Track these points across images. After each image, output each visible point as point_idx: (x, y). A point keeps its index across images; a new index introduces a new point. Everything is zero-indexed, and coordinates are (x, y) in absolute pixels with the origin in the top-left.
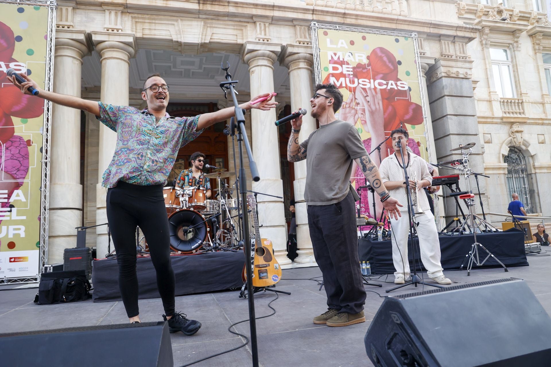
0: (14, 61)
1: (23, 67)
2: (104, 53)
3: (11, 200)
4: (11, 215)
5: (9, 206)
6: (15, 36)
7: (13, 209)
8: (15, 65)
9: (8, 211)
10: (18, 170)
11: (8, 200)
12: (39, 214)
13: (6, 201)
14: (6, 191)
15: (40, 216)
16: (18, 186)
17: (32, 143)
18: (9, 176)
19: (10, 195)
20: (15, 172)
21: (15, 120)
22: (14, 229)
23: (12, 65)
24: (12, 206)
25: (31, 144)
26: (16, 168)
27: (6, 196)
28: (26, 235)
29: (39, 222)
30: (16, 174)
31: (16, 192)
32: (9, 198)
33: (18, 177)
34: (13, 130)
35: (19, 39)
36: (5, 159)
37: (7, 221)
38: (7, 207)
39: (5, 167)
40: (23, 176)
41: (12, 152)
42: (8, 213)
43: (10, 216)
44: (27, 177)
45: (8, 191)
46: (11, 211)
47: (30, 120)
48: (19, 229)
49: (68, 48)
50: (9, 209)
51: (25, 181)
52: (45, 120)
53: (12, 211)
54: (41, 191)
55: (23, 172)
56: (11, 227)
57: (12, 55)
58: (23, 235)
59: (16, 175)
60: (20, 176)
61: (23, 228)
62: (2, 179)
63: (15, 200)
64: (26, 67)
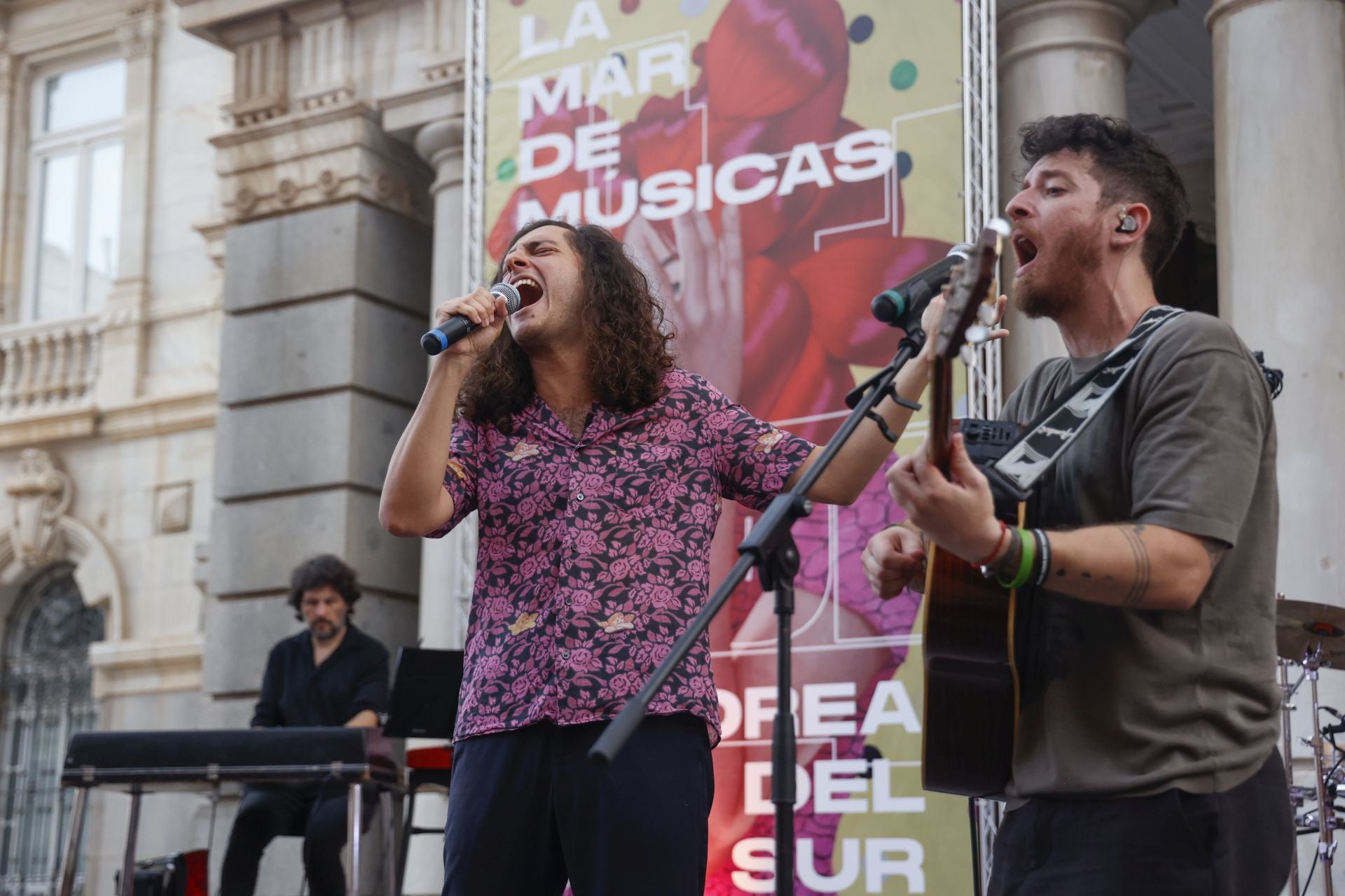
0: (852, 127)
1: (882, 145)
4: (870, 787)
5: (861, 751)
6: (849, 19)
7: (876, 764)
8: (858, 146)
9: (862, 776)
11: (859, 727)
13: (849, 729)
14: (849, 689)
18: (857, 622)
19: (863, 701)
22: (889, 856)
23: (844, 148)
24: (872, 754)
27: (850, 708)
28: (928, 883)
30: (878, 611)
31: (884, 689)
32: (859, 717)
33: (886, 625)
35: (863, 28)
36: (840, 547)
37: (857, 817)
39: (842, 585)
40: (906, 622)
41: (862, 520)
42: (860, 785)
43: (868, 796)
45: (858, 689)
46: (868, 775)
48: (902, 856)
50: (860, 765)
53: (876, 773)
56: (876, 846)
58: (917, 884)
59: (878, 618)
60: (894, 620)
61: (915, 850)
62: (832, 637)
63: (883, 729)
64: (890, 145)
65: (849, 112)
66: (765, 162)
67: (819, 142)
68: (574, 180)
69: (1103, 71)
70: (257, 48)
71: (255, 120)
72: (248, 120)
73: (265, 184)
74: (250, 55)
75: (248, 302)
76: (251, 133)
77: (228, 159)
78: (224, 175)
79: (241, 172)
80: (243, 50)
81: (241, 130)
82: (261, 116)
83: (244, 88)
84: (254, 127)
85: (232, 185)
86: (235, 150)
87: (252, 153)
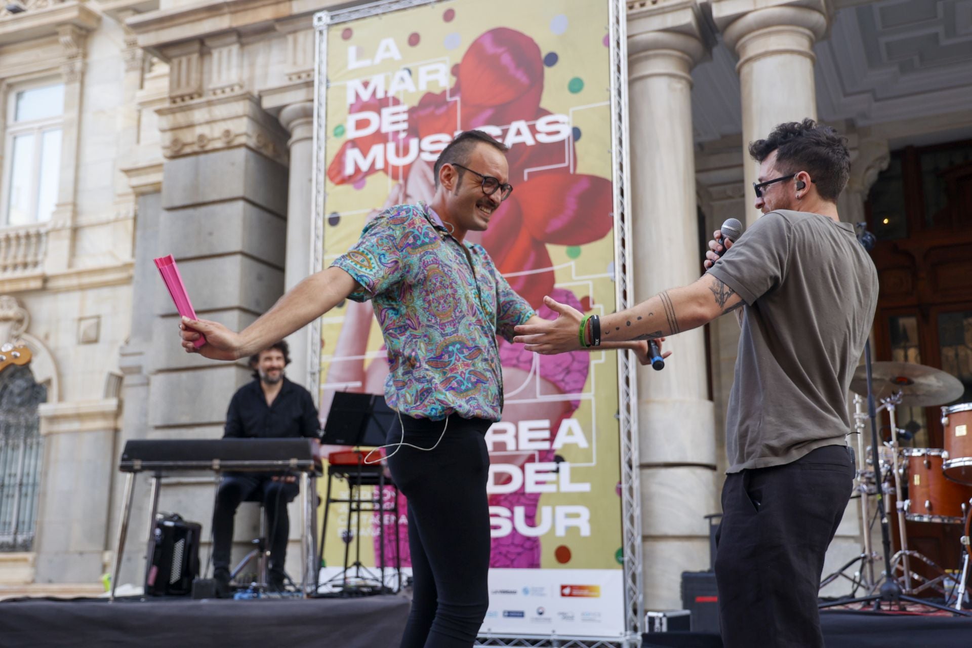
0: (546, 113)
1: (564, 123)
2: (743, 46)
3: (558, 445)
4: (558, 478)
5: (552, 458)
6: (544, 54)
7: (562, 465)
8: (549, 123)
9: (554, 472)
10: (568, 371)
11: (551, 445)
12: (618, 480)
13: (546, 446)
14: (546, 423)
15: (620, 483)
16: (569, 409)
17: (594, 303)
18: (550, 386)
19: (554, 431)
20: (560, 377)
21: (556, 252)
22: (568, 516)
23: (541, 124)
24: (559, 459)
25: (591, 306)
26: (564, 366)
27: (546, 434)
28: (592, 530)
29: (619, 499)
30: (563, 380)
31: (566, 424)
32: (552, 439)
33: (567, 388)
34: (551, 276)
35: (552, 59)
37: (550, 495)
38: (550, 461)
39: (542, 366)
40: (579, 386)
42: (552, 477)
43: (557, 482)
44: (586, 387)
45: (551, 423)
46: (557, 471)
47: (586, 249)
48: (577, 516)
49: (656, 56)
50: (552, 466)
51: (583, 396)
52: (618, 242)
53: (561, 470)
54: (619, 420)
55: (576, 376)
56: (561, 510)
57: (539, 99)
58: (585, 531)
59: (563, 384)
60: (572, 385)
61: (584, 512)
62: (536, 395)
63: (566, 446)
64: (569, 123)
65: (544, 104)
66: (495, 130)
67: (527, 120)
68: (380, 137)
69: (681, 90)
70: (184, 60)
71: (183, 100)
72: (178, 100)
73: (188, 136)
74: (180, 63)
75: (177, 203)
76: (181, 107)
77: (166, 122)
78: (163, 131)
79: (173, 129)
80: (175, 61)
81: (174, 106)
82: (187, 98)
83: (175, 82)
84: (182, 104)
85: (168, 138)
86: (170, 117)
87: (181, 118)
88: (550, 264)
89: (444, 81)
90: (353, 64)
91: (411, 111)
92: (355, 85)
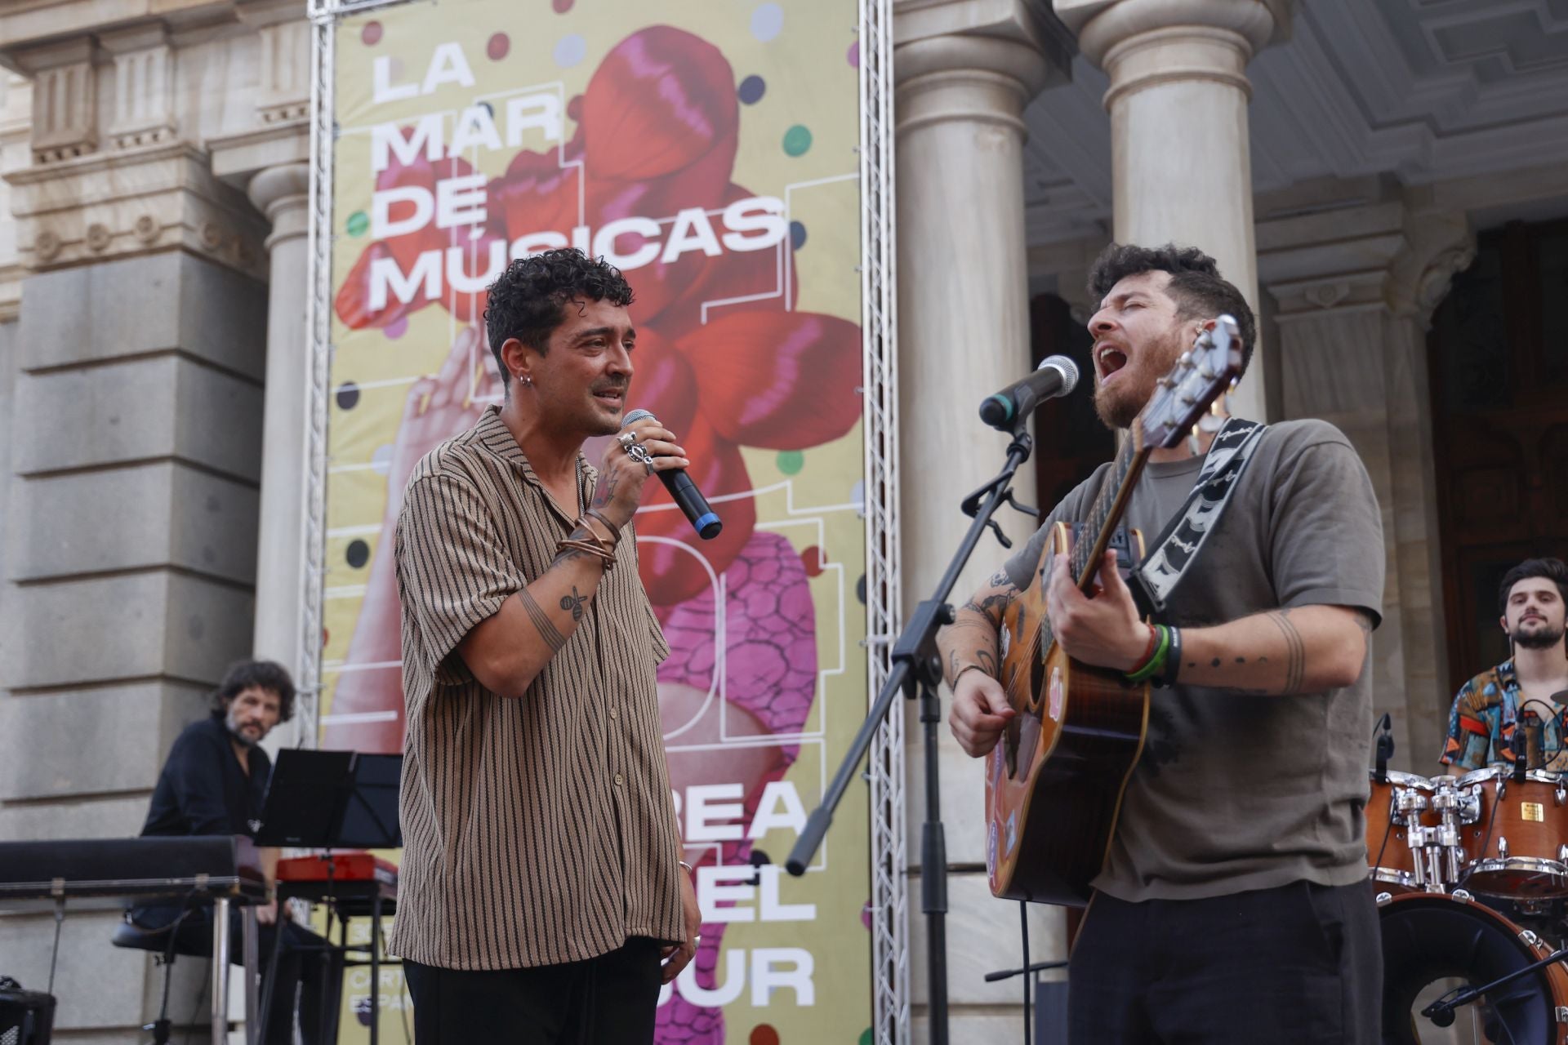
0: (742, 193)
1: (774, 214)
2: (1115, 63)
3: (757, 831)
4: (758, 895)
5: (748, 857)
6: (739, 79)
7: (765, 870)
8: (747, 214)
9: (748, 882)
10: (778, 690)
11: (746, 831)
12: (866, 898)
13: (735, 832)
14: (736, 790)
15: (870, 904)
16: (778, 763)
17: (825, 561)
18: (745, 719)
19: (751, 804)
20: (763, 702)
21: (757, 461)
22: (775, 967)
23: (733, 215)
24: (759, 859)
25: (821, 565)
26: (771, 679)
27: (737, 811)
28: (817, 995)
29: (867, 934)
30: (768, 708)
31: (773, 790)
32: (746, 821)
33: (776, 723)
34: (748, 509)
35: (754, 89)
36: (728, 639)
37: (742, 926)
38: (743, 862)
39: (729, 680)
40: (798, 719)
41: (751, 611)
42: (746, 892)
43: (755, 904)
44: (810, 721)
45: (745, 790)
46: (755, 881)
47: (811, 455)
48: (791, 967)
49: (951, 82)
50: (748, 872)
51: (805, 738)
52: (870, 445)
53: (764, 879)
54: (869, 782)
55: (791, 699)
56: (763, 957)
57: (729, 167)
58: (806, 996)
59: (768, 714)
60: (785, 717)
61: (804, 959)
62: (718, 734)
63: (771, 832)
64: (783, 214)
65: (739, 177)
66: (648, 227)
67: (706, 208)
68: (434, 237)
69: (1001, 146)
70: (61, 75)
71: (60, 156)
72: (50, 155)
73: (71, 228)
74: (53, 82)
75: (49, 360)
76: (55, 170)
77: (27, 198)
78: (21, 217)
79: (39, 214)
80: (44, 77)
81: (41, 167)
82: (66, 152)
83: (45, 117)
84: (58, 164)
85: (31, 228)
86: (35, 189)
87: (55, 192)
88: (748, 486)
89: (555, 130)
90: (384, 93)
91: (493, 187)
92: (386, 133)
